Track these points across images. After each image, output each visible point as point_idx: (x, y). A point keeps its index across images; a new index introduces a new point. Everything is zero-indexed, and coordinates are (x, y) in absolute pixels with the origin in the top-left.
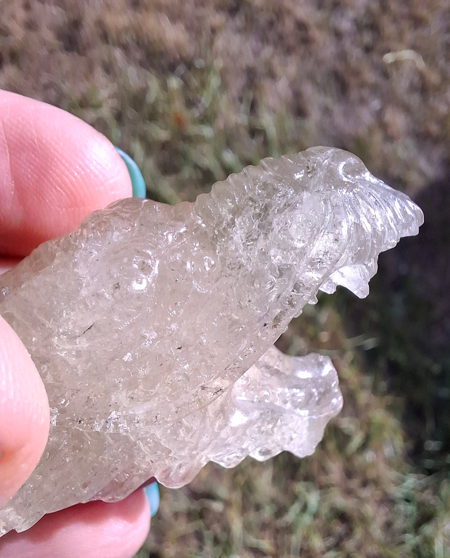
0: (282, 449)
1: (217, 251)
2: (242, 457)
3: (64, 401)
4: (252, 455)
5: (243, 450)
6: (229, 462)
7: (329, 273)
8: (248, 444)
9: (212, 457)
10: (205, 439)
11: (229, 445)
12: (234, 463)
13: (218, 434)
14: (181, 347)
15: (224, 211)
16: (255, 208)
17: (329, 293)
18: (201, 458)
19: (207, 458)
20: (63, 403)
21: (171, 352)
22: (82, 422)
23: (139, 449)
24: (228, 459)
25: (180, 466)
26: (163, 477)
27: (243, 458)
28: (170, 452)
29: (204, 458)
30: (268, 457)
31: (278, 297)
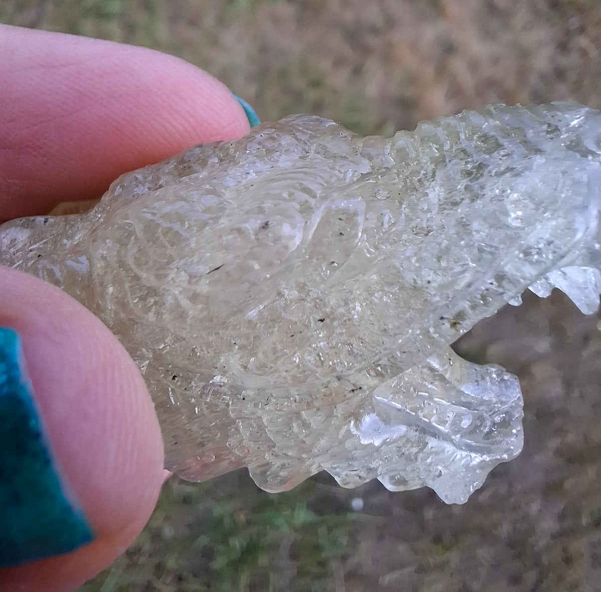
0: (422, 484)
1: (404, 206)
2: (365, 479)
3: (163, 346)
4: (379, 479)
5: (370, 470)
6: (348, 479)
7: (547, 270)
8: (378, 465)
9: (326, 467)
10: (323, 443)
11: (353, 459)
12: (354, 483)
13: (341, 443)
14: (324, 320)
15: (425, 159)
16: (467, 163)
17: (540, 295)
18: (311, 465)
19: (320, 466)
20: (161, 347)
21: (310, 322)
22: (177, 379)
23: (237, 429)
24: (347, 475)
25: (283, 467)
26: (258, 471)
27: (368, 480)
28: (274, 446)
29: (316, 465)
30: (401, 489)
31: (469, 285)
